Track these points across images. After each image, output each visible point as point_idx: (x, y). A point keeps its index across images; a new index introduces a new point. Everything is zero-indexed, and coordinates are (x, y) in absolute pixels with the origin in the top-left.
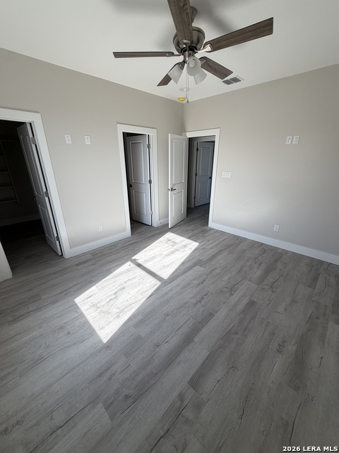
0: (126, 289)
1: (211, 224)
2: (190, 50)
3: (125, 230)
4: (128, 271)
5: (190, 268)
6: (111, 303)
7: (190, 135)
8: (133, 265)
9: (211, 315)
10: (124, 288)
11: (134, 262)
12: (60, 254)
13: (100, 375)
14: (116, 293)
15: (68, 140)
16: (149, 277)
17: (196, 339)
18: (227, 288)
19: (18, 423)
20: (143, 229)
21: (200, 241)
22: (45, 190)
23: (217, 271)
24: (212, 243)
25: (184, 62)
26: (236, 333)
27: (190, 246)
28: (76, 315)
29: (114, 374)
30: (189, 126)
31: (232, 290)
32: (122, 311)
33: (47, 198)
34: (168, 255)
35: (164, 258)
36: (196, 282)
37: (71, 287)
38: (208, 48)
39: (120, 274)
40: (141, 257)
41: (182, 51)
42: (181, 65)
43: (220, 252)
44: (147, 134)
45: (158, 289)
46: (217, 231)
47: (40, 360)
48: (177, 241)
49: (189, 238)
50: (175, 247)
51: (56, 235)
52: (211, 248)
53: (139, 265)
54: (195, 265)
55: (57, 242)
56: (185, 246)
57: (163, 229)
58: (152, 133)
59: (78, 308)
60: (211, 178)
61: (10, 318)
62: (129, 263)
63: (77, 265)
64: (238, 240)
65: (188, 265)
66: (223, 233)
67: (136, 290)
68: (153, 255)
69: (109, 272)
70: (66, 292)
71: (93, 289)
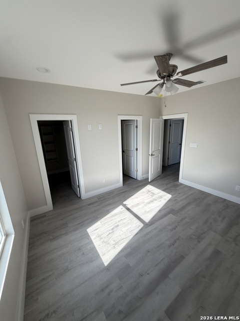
0: (120, 227)
1: (181, 180)
2: (168, 76)
3: (119, 182)
4: (121, 213)
5: (165, 215)
6: (110, 236)
7: (165, 118)
8: (124, 209)
9: (182, 257)
10: (118, 226)
11: (125, 206)
12: (79, 196)
13: (103, 290)
14: (113, 229)
15: (90, 128)
16: (135, 219)
17: (171, 276)
18: (195, 235)
19: (54, 312)
20: (130, 181)
21: (172, 194)
22: (74, 157)
23: (187, 220)
24: (182, 196)
25: (164, 83)
26: (204, 277)
27: (165, 197)
28: (88, 241)
29: (111, 291)
30: (164, 112)
31: (199, 238)
32: (117, 243)
33: (75, 162)
34: (149, 203)
35: (145, 205)
36: (170, 227)
37: (85, 221)
38: (180, 74)
39: (116, 215)
40: (129, 202)
41: (163, 78)
42: (162, 85)
43: (189, 204)
44: (136, 119)
45: (141, 230)
46: (186, 186)
47: (67, 270)
48: (155, 193)
49: (164, 190)
50: (154, 197)
51: (78, 184)
52: (181, 200)
53: (128, 209)
54: (169, 213)
55: (78, 189)
56: (161, 197)
57: (145, 182)
58: (140, 119)
59: (89, 236)
60: (181, 144)
61: (51, 237)
62: (121, 207)
63: (89, 205)
64: (203, 195)
65: (163, 212)
66: (191, 188)
67: (126, 228)
68: (138, 202)
69: (108, 212)
70: (82, 224)
71: (98, 224)
